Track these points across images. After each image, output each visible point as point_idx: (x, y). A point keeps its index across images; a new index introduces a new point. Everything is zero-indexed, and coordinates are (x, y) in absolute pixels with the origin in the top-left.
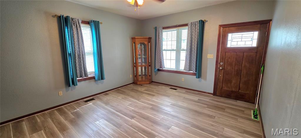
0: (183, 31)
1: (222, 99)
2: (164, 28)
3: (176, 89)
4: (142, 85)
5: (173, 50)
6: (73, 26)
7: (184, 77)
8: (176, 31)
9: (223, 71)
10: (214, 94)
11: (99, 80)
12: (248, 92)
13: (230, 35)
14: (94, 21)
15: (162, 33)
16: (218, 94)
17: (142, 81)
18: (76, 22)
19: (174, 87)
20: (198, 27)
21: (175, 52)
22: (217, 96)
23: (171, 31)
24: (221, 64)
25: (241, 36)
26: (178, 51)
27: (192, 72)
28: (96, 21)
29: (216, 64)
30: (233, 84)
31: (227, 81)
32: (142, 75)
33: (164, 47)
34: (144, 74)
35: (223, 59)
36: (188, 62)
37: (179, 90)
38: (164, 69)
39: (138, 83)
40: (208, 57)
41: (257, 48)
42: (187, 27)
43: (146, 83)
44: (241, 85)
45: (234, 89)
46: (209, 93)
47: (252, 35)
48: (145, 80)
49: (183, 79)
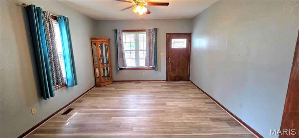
0: (139, 35)
1: (173, 82)
2: (124, 31)
3: (140, 83)
4: (107, 86)
5: (132, 50)
6: (46, 21)
7: (144, 72)
8: (134, 35)
9: (171, 63)
10: (167, 80)
11: (73, 85)
12: (184, 75)
13: (173, 40)
14: (64, 17)
15: (122, 36)
16: (169, 80)
17: (106, 82)
18: (48, 17)
19: (138, 82)
20: (153, 33)
21: (135, 52)
22: (169, 81)
23: (130, 34)
24: (170, 59)
25: (178, 41)
26: (137, 51)
27: (152, 67)
28: (66, 17)
29: (166, 60)
30: (176, 71)
31: (173, 70)
32: (104, 76)
33: (125, 49)
34: (106, 75)
35: (170, 56)
36: (148, 59)
37: (142, 83)
38: (127, 67)
39: (102, 85)
40: (161, 55)
41: (186, 48)
42: (145, 32)
43: (109, 83)
44: (181, 71)
45: (177, 75)
46: (163, 81)
47: (183, 41)
48: (108, 81)
49: (144, 74)
